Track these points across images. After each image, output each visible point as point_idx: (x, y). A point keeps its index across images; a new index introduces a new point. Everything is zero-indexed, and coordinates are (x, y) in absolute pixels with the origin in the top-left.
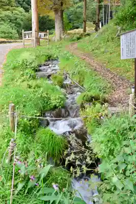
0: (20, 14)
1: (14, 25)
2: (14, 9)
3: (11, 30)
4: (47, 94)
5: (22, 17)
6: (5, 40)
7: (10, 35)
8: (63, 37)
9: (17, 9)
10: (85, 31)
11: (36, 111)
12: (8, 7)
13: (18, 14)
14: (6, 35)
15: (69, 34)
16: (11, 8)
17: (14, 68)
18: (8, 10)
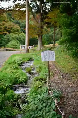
0: (22, 36)
1: (18, 41)
2: (20, 34)
3: (17, 44)
4: (19, 76)
5: (23, 38)
6: (12, 49)
7: (16, 46)
8: (41, 48)
9: (21, 33)
10: (54, 45)
11: (10, 83)
12: (16, 33)
13: (21, 36)
14: (14, 46)
15: (45, 47)
16: (18, 33)
17: (9, 64)
18: (17, 34)
